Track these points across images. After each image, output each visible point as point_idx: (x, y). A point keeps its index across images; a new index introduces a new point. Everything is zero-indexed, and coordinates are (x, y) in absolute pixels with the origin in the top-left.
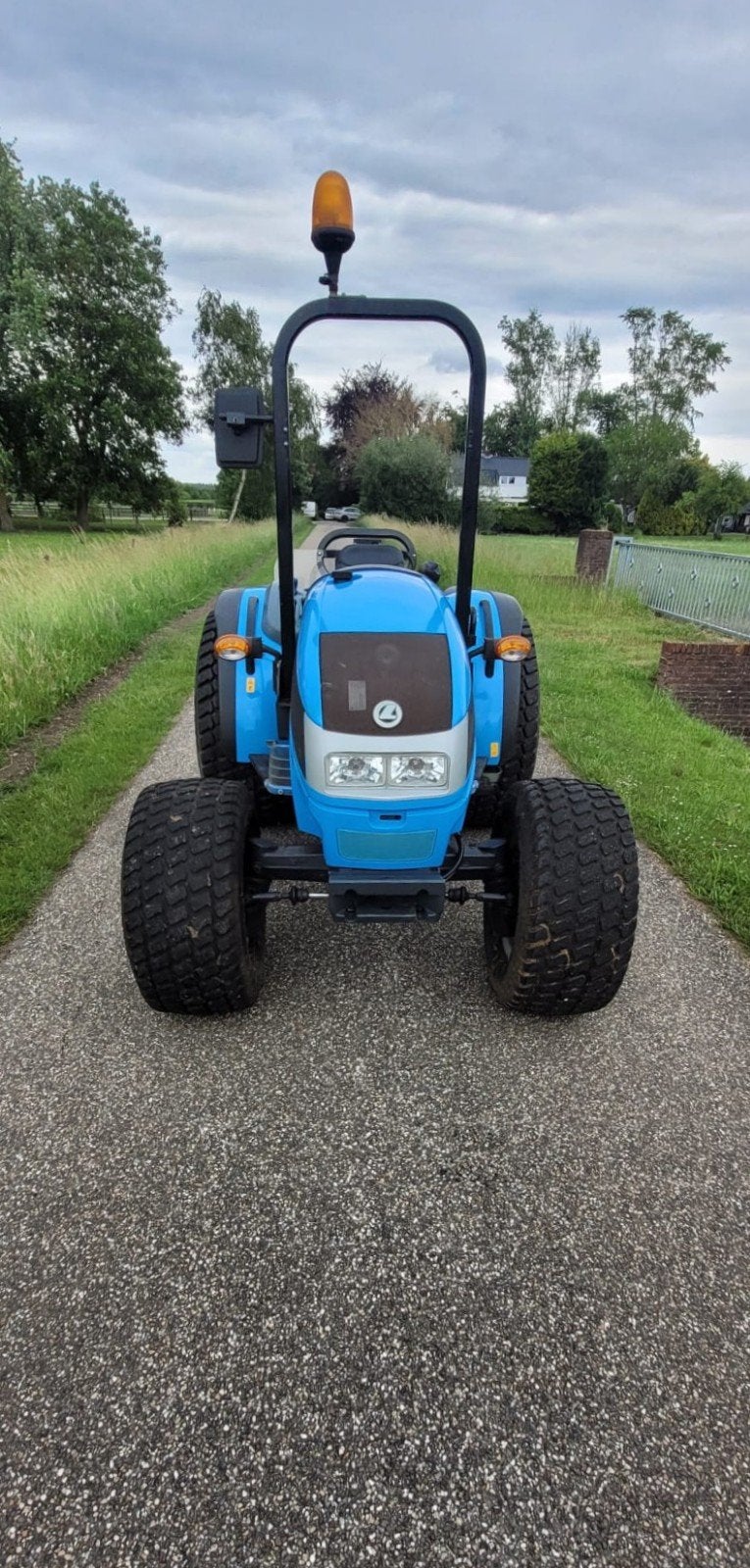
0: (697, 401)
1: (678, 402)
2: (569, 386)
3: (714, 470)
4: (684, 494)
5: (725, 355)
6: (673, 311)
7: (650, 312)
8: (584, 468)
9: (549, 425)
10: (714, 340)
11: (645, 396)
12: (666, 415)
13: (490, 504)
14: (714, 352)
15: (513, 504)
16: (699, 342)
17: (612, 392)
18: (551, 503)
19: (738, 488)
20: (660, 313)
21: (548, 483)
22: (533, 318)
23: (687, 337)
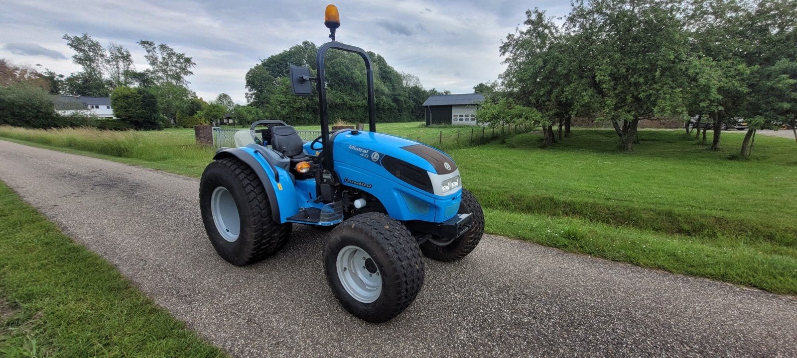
0: (186, 78)
1: (178, 78)
2: (118, 68)
3: (206, 103)
4: (198, 112)
5: (193, 62)
6: (164, 44)
7: (152, 43)
8: (144, 102)
9: (110, 83)
10: (187, 56)
11: (160, 74)
12: (174, 82)
13: (90, 118)
14: (188, 60)
15: (102, 118)
16: (180, 57)
17: (142, 72)
18: (130, 117)
19: (220, 110)
20: (157, 44)
21: (125, 108)
22: (85, 37)
23: (174, 54)
